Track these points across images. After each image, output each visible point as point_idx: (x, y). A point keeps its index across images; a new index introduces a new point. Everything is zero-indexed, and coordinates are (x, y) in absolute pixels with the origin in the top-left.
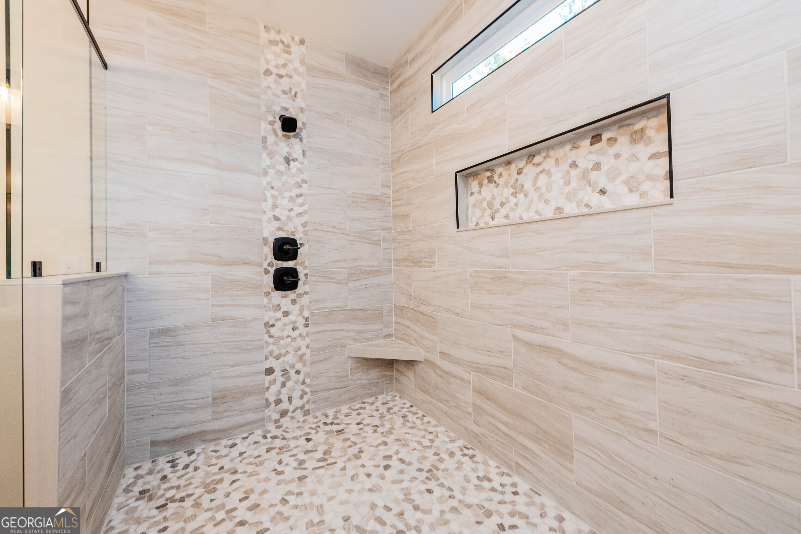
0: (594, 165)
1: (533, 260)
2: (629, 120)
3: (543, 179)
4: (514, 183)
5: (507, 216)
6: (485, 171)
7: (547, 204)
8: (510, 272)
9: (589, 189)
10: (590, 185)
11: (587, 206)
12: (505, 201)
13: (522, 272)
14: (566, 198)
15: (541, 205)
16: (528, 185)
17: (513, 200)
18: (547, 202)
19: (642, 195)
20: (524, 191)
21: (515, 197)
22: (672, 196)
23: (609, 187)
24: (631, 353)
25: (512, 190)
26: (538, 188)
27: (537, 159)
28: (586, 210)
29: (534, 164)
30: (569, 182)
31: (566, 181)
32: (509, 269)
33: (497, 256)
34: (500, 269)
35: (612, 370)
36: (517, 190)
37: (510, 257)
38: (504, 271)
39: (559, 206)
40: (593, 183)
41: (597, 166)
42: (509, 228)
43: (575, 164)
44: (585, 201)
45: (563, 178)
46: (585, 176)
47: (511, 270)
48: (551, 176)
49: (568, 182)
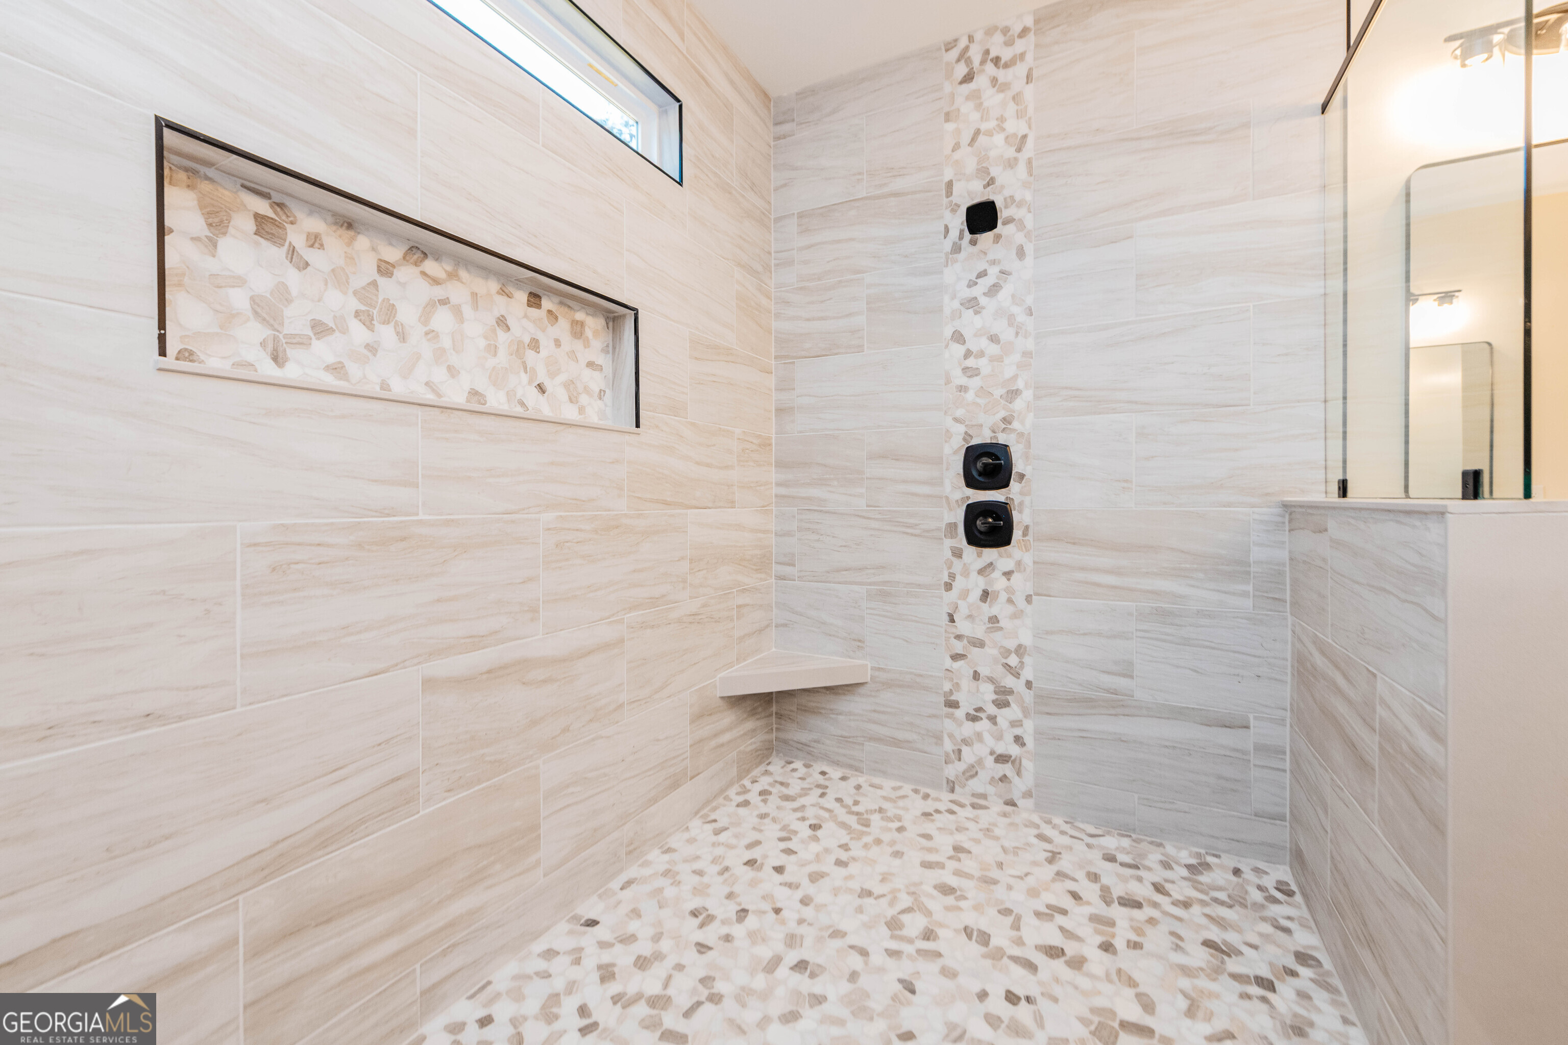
0: (532, 341)
1: (479, 493)
2: (575, 303)
3: (442, 320)
4: (363, 288)
5: (337, 369)
6: (243, 186)
7: (453, 376)
8: (421, 522)
9: (524, 378)
10: (526, 372)
11: (522, 404)
12: (332, 324)
13: (453, 520)
14: (490, 377)
15: (439, 375)
16: (407, 314)
17: (359, 333)
18: (452, 371)
19: (581, 410)
20: (396, 323)
21: (368, 328)
22: (638, 426)
23: (548, 385)
24: (606, 619)
25: (354, 304)
26: (434, 333)
27: (430, 266)
28: (518, 410)
29: (423, 274)
30: (496, 352)
31: (489, 345)
32: (417, 514)
33: (376, 481)
34: (388, 515)
35: (589, 653)
36: (375, 312)
37: (420, 484)
38: (402, 522)
39: (477, 389)
40: (530, 369)
41: (535, 345)
42: (419, 411)
43: (505, 322)
44: (519, 395)
45: (486, 338)
46: (518, 350)
47: (421, 517)
48: (462, 323)
49: (493, 350)
